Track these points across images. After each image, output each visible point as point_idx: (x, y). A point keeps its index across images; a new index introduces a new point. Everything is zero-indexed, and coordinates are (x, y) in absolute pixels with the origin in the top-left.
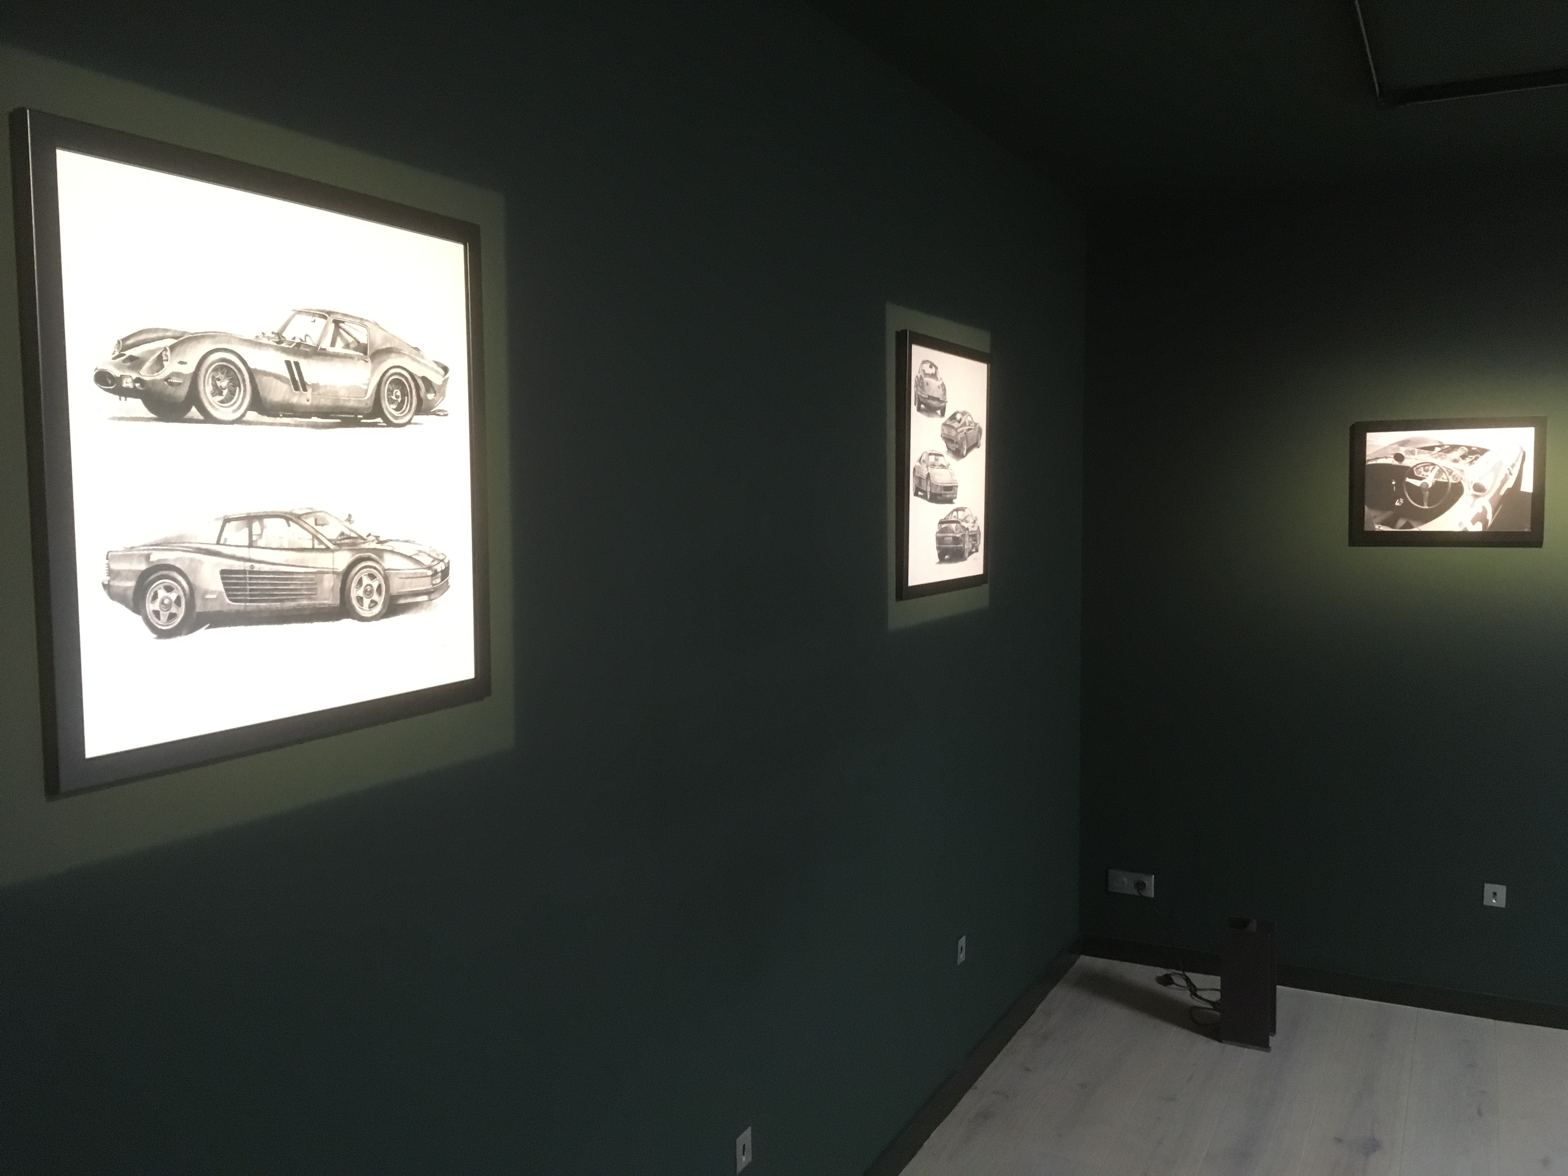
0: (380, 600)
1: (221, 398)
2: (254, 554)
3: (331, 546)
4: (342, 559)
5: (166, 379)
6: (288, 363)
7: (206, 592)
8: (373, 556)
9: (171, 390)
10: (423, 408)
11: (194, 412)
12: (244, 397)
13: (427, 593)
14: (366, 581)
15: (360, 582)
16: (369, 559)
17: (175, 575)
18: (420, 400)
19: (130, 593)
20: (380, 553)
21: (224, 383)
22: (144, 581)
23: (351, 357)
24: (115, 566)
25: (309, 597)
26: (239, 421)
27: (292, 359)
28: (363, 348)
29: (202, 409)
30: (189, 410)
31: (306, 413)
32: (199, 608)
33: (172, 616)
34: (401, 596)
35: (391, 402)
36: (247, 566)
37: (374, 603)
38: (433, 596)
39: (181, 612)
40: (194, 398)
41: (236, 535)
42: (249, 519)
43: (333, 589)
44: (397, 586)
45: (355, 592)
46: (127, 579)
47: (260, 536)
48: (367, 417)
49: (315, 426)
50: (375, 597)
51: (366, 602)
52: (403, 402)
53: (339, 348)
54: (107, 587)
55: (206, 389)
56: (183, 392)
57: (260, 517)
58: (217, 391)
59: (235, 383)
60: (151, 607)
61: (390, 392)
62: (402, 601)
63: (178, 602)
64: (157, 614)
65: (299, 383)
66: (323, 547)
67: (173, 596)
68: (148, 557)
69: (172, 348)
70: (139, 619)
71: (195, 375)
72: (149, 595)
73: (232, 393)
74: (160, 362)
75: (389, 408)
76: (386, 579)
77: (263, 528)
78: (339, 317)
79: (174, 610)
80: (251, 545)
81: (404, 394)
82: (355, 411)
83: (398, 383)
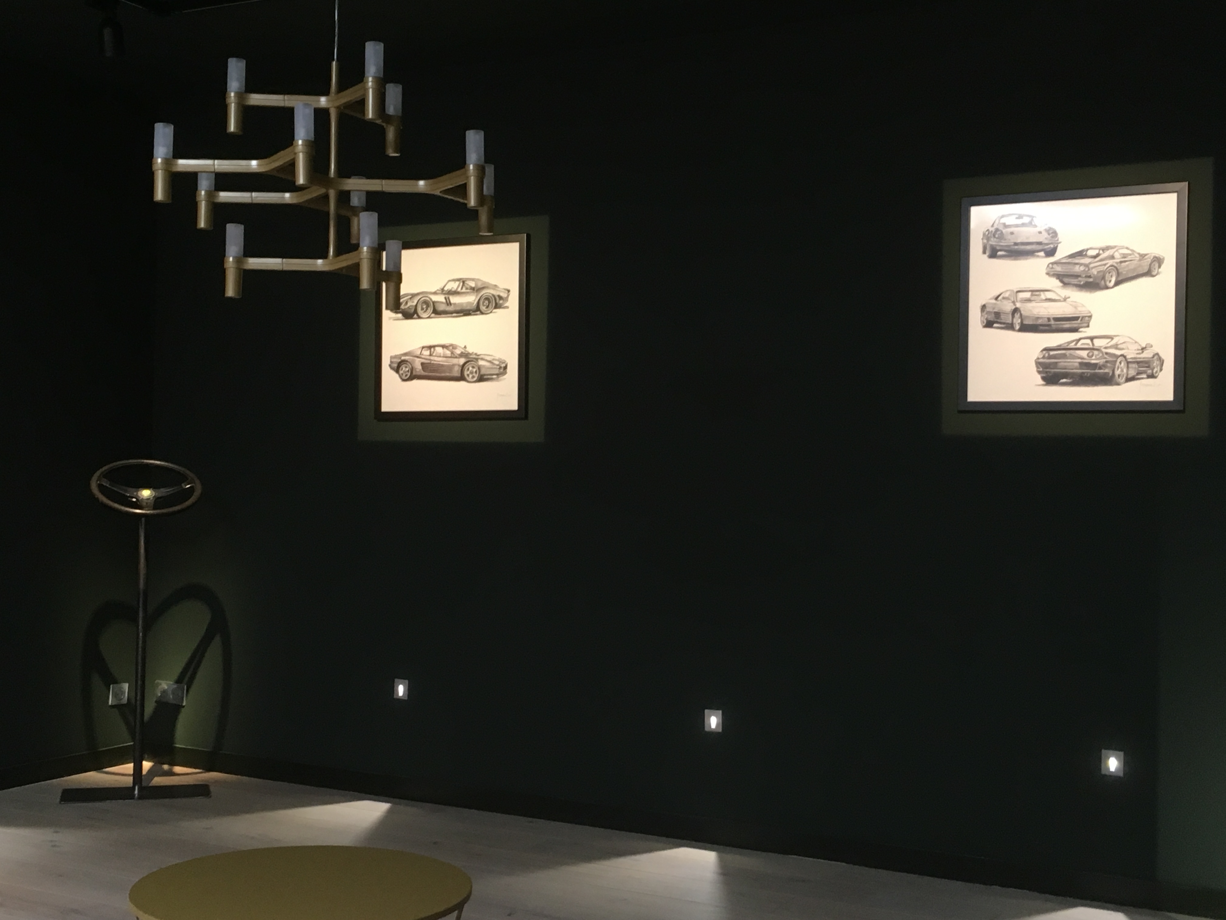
0: (476, 376)
1: (423, 311)
2: (432, 358)
3: (458, 356)
4: (462, 361)
5: (408, 307)
6: (445, 298)
7: (416, 369)
8: (474, 360)
9: (409, 311)
10: (497, 306)
11: (415, 316)
12: (430, 310)
13: (497, 375)
14: (471, 369)
15: (468, 369)
16: (472, 361)
17: (408, 363)
18: (496, 304)
19: (396, 368)
20: (477, 359)
21: (425, 307)
22: (400, 364)
23: (468, 293)
24: (392, 360)
25: (450, 373)
26: (429, 317)
27: (447, 296)
28: (473, 289)
29: (418, 315)
30: (414, 315)
31: (452, 313)
32: (414, 373)
33: (406, 375)
34: (485, 375)
35: (483, 305)
36: (429, 361)
37: (473, 377)
38: (499, 376)
39: (409, 374)
40: (416, 312)
41: (426, 353)
42: (430, 347)
43: (458, 371)
44: (483, 372)
45: (466, 373)
46: (395, 364)
47: (434, 352)
48: (473, 312)
49: (456, 317)
50: (474, 374)
51: (471, 376)
52: (489, 305)
53: (464, 290)
54: (390, 366)
55: (419, 309)
56: (413, 310)
57: (434, 347)
58: (422, 309)
59: (428, 306)
60: (401, 372)
61: (483, 302)
62: (485, 377)
63: (408, 371)
64: (402, 374)
65: (449, 303)
66: (454, 356)
67: (407, 369)
68: (400, 358)
69: (410, 298)
70: (397, 375)
71: (416, 306)
72: (401, 368)
73: (427, 309)
74: (407, 303)
75: (483, 308)
76: (479, 368)
77: (434, 350)
78: (464, 280)
79: (407, 373)
80: (431, 355)
81: (489, 302)
82: (469, 310)
83: (487, 299)
